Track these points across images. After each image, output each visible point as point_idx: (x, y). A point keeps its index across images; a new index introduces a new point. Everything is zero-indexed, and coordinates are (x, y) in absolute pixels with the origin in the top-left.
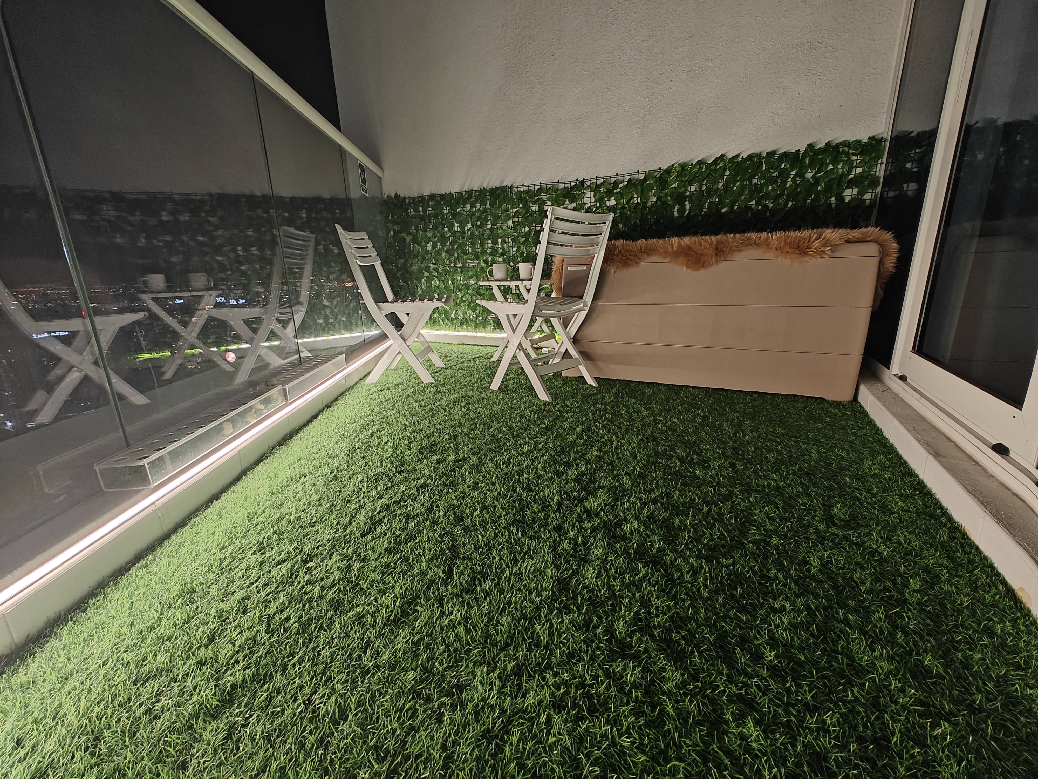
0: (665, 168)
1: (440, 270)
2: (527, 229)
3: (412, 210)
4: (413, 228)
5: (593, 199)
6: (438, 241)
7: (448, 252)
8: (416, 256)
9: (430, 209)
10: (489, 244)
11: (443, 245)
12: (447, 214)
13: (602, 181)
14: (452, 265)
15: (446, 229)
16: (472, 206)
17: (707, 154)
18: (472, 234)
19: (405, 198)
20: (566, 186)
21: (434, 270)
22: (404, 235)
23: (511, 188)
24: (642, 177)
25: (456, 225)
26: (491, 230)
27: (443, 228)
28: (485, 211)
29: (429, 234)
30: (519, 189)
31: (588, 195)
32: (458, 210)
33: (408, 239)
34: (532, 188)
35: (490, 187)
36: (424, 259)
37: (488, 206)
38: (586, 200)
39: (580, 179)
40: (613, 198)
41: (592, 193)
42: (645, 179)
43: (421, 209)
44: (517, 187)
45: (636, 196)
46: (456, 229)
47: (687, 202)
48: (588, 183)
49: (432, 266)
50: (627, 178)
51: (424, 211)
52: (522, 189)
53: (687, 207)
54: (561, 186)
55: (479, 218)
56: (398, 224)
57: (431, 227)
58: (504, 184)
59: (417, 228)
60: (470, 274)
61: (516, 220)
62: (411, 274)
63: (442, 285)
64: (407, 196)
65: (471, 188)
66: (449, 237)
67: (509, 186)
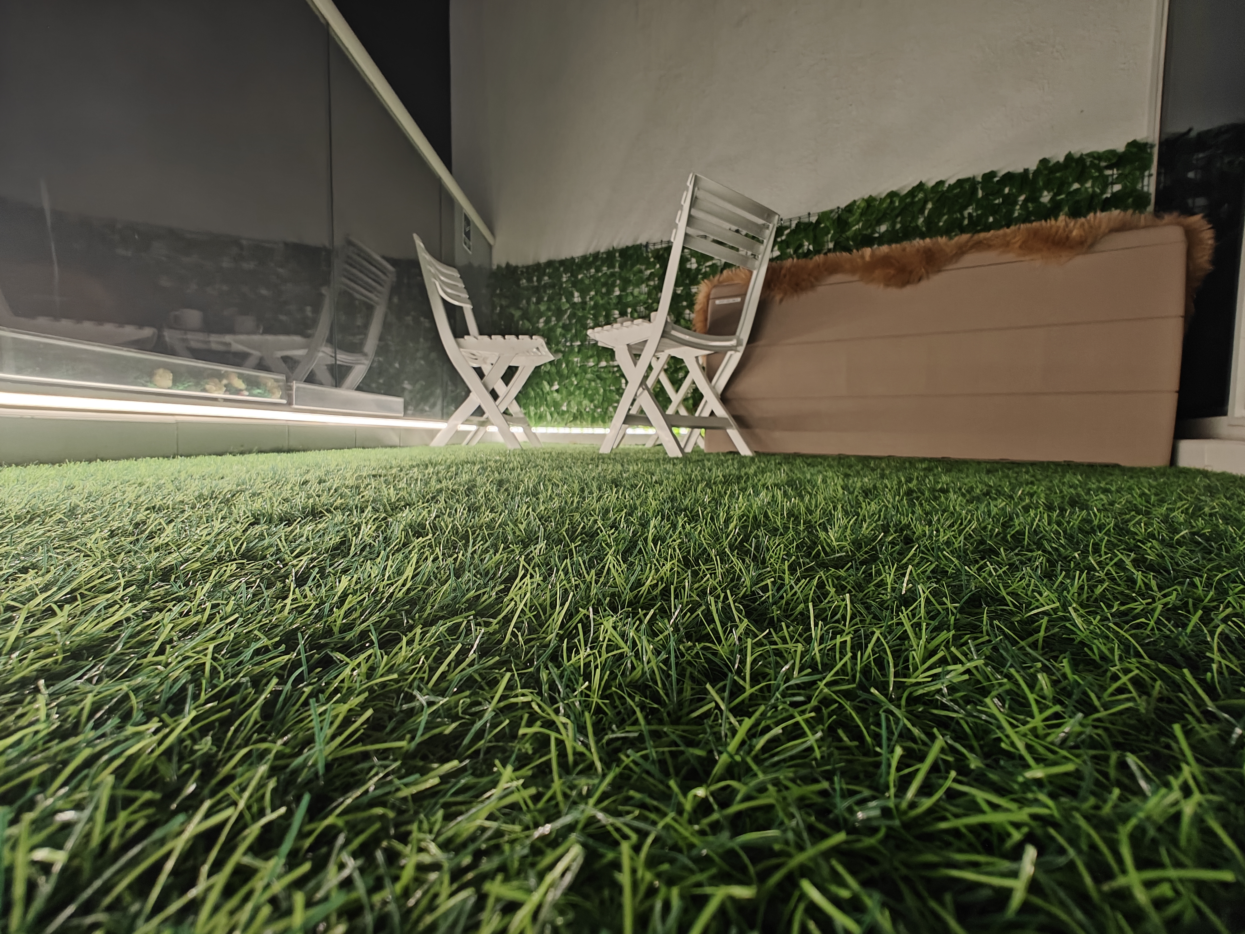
0: (843, 206)
3: (524, 281)
4: (524, 302)
6: (553, 315)
7: (564, 327)
9: (546, 278)
11: (558, 320)
12: (567, 282)
14: (568, 344)
15: (564, 300)
16: (597, 271)
17: (900, 184)
18: (596, 304)
19: (518, 268)
22: (512, 310)
37: (617, 270)
42: (818, 222)
43: (535, 279)
44: (654, 244)
45: (806, 242)
46: (576, 299)
50: (795, 223)
51: (539, 280)
52: (659, 247)
55: (605, 284)
56: (506, 298)
57: (546, 299)
58: (638, 242)
59: (528, 302)
60: (590, 353)
61: (651, 283)
64: (520, 265)
65: (597, 250)
66: (566, 310)
67: (644, 243)
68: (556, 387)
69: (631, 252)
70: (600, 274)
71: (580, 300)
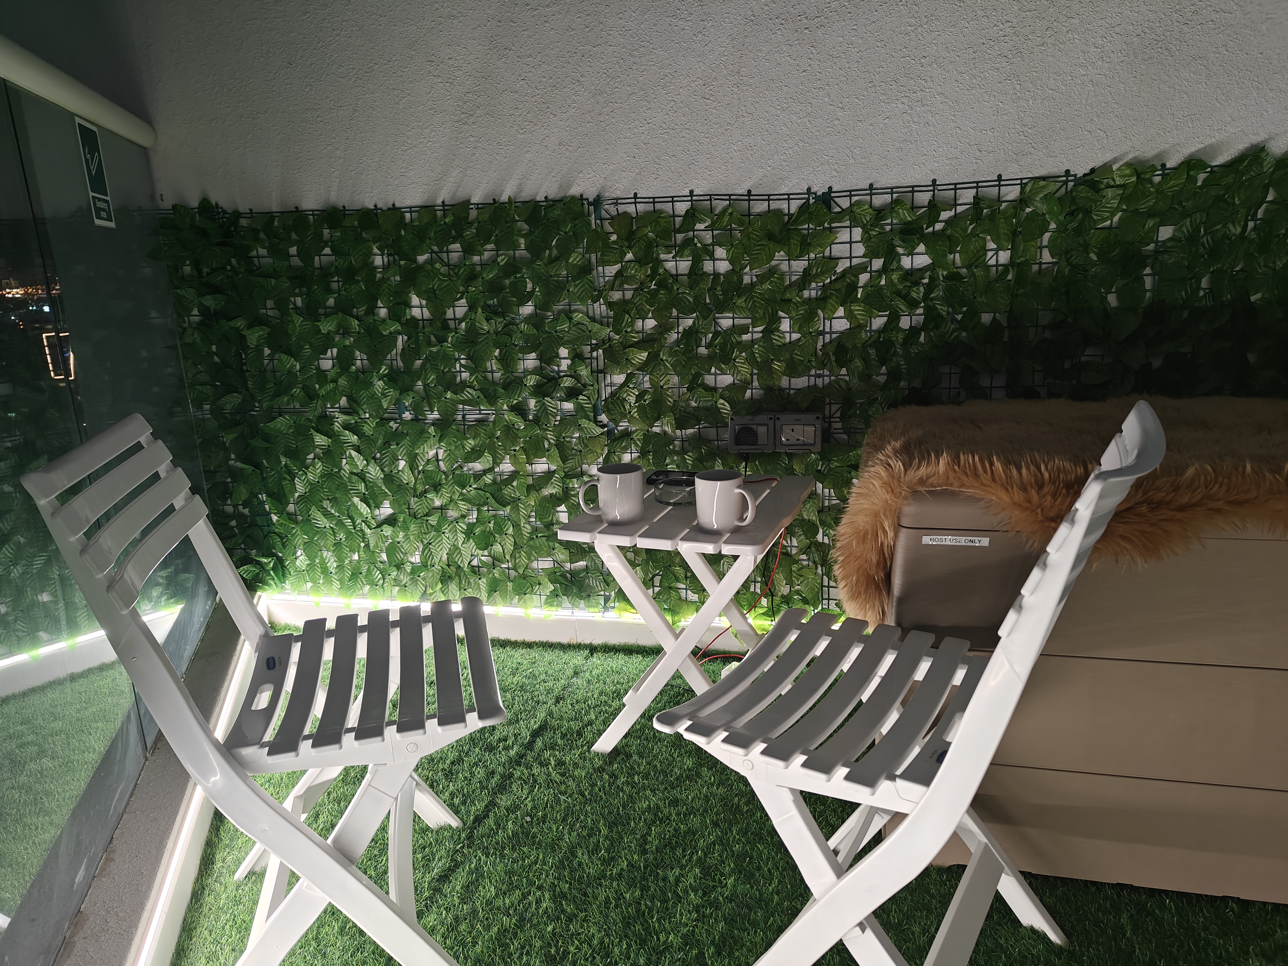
0: (1080, 170)
1: (368, 429)
2: (651, 323)
3: (263, 252)
4: (270, 303)
5: (859, 249)
6: (357, 345)
7: (392, 378)
8: (282, 389)
9: (327, 250)
10: (530, 361)
11: (376, 357)
12: (386, 267)
13: (887, 198)
14: (407, 416)
15: (383, 312)
16: (468, 250)
17: (1208, 141)
18: (473, 330)
19: (237, 215)
20: (774, 205)
21: (346, 427)
22: (240, 323)
23: (597, 202)
24: (1012, 193)
25: (415, 300)
26: (535, 320)
27: (372, 310)
28: (512, 268)
29: (326, 327)
30: (622, 208)
31: (844, 236)
32: (421, 259)
33: (254, 337)
34: (668, 207)
35: (526, 195)
36: (311, 396)
37: (521, 253)
38: (837, 250)
39: (820, 189)
40: (921, 248)
41: (857, 233)
42: (1022, 201)
43: (293, 250)
44: (616, 201)
45: (992, 245)
46: (416, 312)
47: (1148, 270)
48: (845, 203)
49: (341, 418)
50: (967, 196)
51: (306, 255)
52: (631, 209)
53: (1148, 282)
54: (760, 207)
55: (494, 288)
56: (215, 290)
57: (331, 302)
58: (575, 191)
59: (282, 305)
60: (470, 443)
61: (616, 296)
62: (267, 438)
63: (374, 472)
64: (243, 208)
65: (461, 195)
66: (393, 337)
67: (591, 195)
68: (386, 510)
69: (557, 212)
70: (476, 259)
71: (427, 314)
